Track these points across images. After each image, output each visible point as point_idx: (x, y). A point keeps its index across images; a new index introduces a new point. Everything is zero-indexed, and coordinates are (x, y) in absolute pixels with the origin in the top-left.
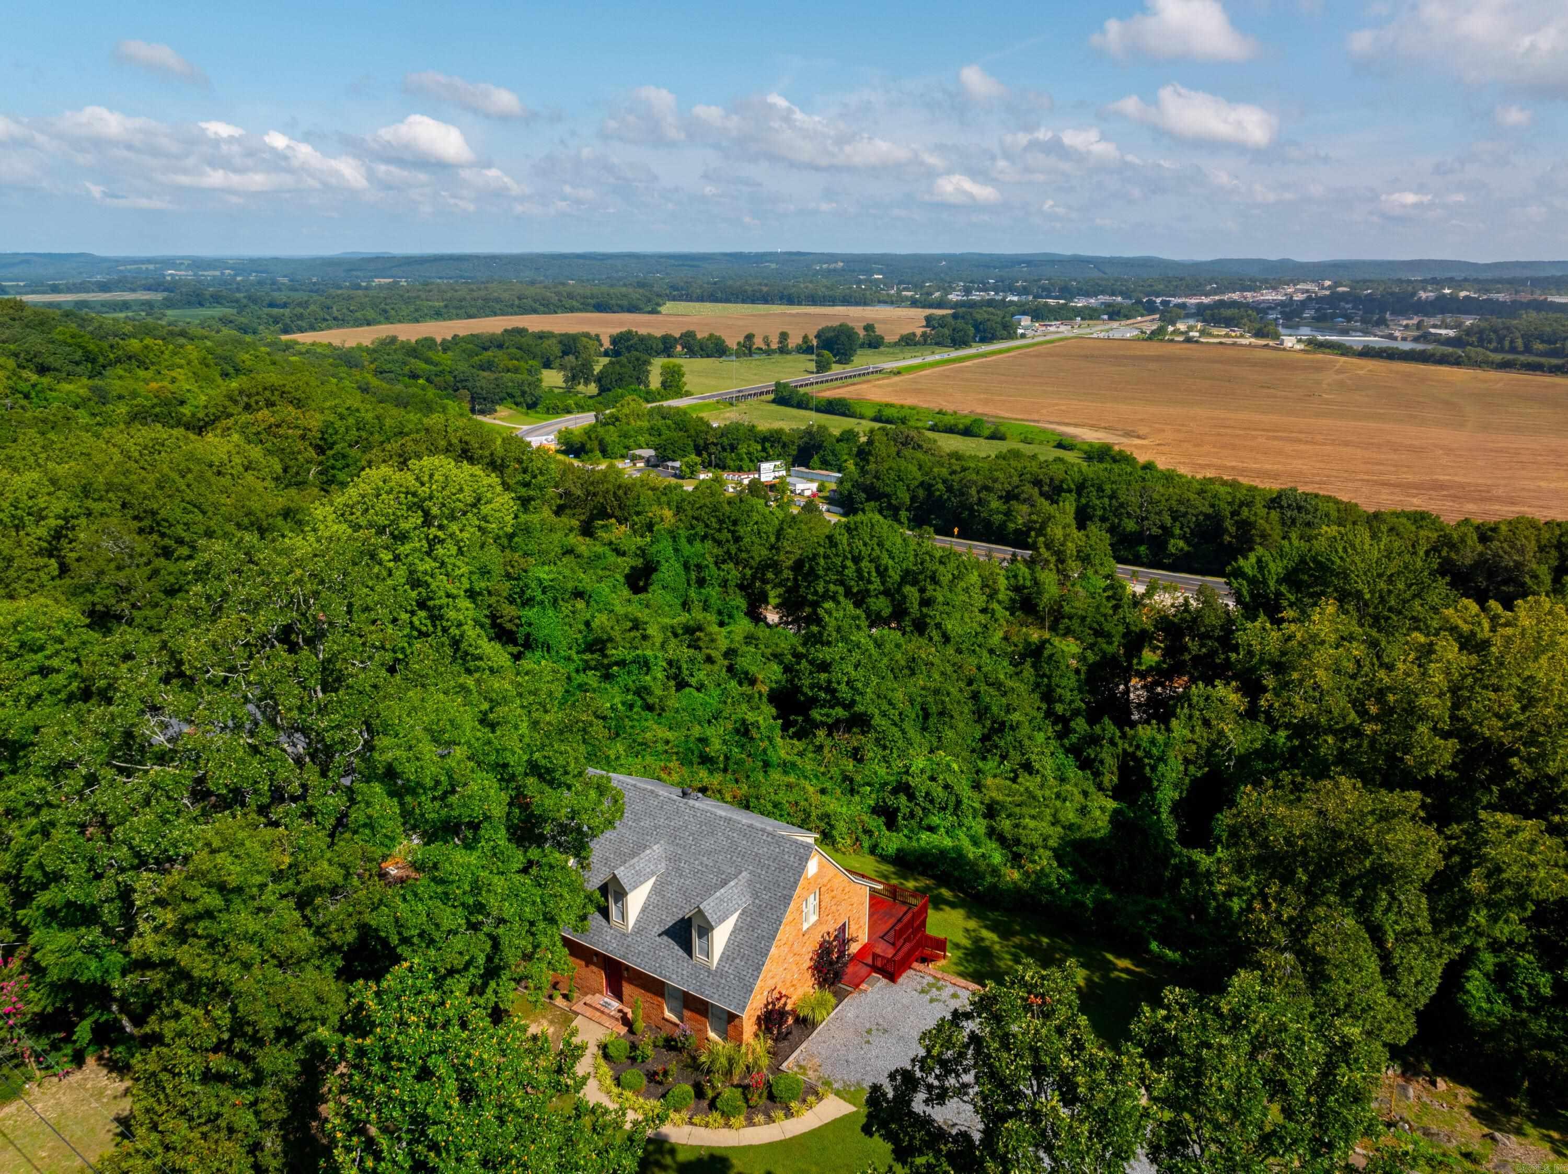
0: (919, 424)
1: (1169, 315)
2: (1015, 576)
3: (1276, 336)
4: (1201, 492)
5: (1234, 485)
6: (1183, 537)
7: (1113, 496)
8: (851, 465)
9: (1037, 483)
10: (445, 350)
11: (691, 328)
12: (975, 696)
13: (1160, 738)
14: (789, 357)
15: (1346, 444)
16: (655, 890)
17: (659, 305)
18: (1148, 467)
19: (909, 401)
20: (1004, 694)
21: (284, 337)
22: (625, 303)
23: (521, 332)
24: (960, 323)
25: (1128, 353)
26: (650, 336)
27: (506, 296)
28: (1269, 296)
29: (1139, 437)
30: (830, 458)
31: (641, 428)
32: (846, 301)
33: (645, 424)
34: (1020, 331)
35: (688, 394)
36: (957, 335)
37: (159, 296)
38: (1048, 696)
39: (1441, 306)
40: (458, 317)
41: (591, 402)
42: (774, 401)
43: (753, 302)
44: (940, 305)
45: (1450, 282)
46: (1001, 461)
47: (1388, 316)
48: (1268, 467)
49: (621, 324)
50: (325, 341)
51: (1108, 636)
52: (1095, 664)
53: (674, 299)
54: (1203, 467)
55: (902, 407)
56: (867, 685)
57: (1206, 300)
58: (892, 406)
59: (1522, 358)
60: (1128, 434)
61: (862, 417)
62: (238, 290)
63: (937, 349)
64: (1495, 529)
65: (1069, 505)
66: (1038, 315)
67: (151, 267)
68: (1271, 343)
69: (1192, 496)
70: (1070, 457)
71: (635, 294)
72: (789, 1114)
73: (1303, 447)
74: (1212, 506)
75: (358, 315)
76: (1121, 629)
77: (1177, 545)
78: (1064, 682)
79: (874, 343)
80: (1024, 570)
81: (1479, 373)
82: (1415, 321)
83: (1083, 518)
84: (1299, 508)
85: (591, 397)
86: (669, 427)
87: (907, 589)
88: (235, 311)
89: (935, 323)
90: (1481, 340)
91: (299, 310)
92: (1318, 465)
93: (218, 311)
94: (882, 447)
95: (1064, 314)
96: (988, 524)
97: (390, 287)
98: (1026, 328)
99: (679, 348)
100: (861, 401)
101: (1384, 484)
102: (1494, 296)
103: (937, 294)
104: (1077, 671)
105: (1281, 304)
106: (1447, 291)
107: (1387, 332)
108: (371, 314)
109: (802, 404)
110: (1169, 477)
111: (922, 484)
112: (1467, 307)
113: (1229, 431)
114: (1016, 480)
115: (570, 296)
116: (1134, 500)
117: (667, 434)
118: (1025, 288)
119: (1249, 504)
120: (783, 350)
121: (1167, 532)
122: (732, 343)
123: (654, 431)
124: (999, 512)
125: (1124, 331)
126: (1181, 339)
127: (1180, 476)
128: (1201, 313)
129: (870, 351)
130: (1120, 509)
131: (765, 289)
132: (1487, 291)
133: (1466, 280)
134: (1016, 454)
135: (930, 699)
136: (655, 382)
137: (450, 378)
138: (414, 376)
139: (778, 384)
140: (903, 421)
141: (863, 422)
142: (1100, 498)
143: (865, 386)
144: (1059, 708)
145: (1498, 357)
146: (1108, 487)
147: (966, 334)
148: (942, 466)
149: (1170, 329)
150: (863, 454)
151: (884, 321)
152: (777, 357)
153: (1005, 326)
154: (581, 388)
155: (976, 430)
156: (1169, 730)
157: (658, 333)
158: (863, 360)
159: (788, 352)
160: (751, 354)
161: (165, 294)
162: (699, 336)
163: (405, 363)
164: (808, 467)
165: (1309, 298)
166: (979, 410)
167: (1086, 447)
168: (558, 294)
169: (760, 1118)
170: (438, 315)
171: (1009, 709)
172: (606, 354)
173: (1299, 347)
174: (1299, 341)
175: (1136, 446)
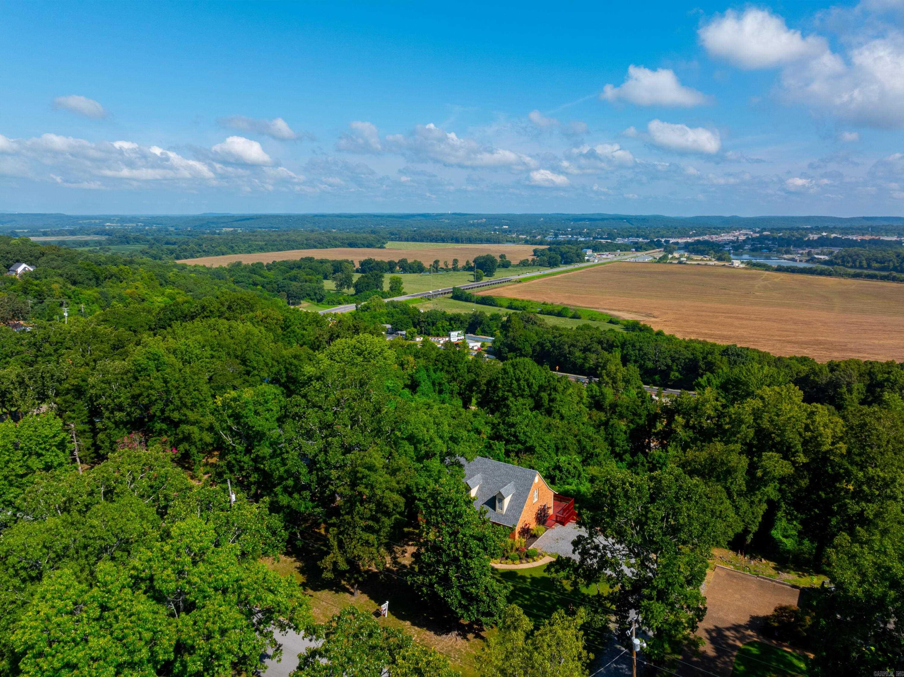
0: (533, 310)
1: (669, 249)
2: (591, 390)
3: (729, 260)
4: (686, 347)
5: (705, 343)
6: (678, 371)
7: (640, 349)
8: (498, 333)
9: (600, 342)
10: (269, 270)
11: (404, 257)
12: (579, 441)
13: (663, 455)
14: (458, 273)
15: (768, 320)
16: (479, 489)
17: (384, 243)
18: (659, 333)
19: (527, 297)
20: (592, 441)
21: (178, 262)
22: (365, 242)
23: (311, 259)
24: (553, 254)
25: (646, 270)
26: (382, 262)
27: (299, 238)
28: (725, 237)
29: (654, 317)
30: (487, 329)
31: (382, 313)
32: (488, 241)
33: (385, 311)
34: (586, 258)
35: (404, 294)
36: (551, 261)
37: (103, 238)
38: (612, 444)
39: (822, 242)
40: (273, 250)
41: (352, 298)
42: (452, 298)
43: (436, 242)
44: (541, 243)
45: (825, 229)
46: (580, 331)
47: (792, 248)
48: (725, 333)
49: (364, 254)
50: (201, 264)
51: (640, 416)
52: (633, 429)
53: (392, 240)
54: (689, 333)
55: (523, 300)
56: (531, 434)
57: (689, 240)
58: (517, 300)
59: (865, 272)
60: (648, 315)
61: (501, 306)
62: (147, 235)
63: (541, 268)
64: (838, 365)
65: (617, 354)
66: (596, 249)
67: (97, 221)
68: (727, 264)
69: (682, 349)
70: (617, 328)
71: (371, 237)
72: (534, 561)
73: (744, 322)
74: (693, 354)
75: (217, 249)
76: (646, 412)
77: (675, 375)
78: (619, 437)
79: (506, 265)
80: (595, 387)
81: (842, 280)
82: (807, 250)
83: (625, 360)
84: (738, 355)
85: (352, 295)
86: (398, 313)
87: (542, 394)
88: (146, 247)
89: (539, 254)
90: (843, 261)
91: (184, 247)
92: (753, 332)
93: (138, 247)
94: (516, 323)
95: (611, 248)
96: (574, 364)
97: (232, 233)
98: (590, 256)
99: (398, 268)
100: (501, 298)
101: (789, 342)
102: (850, 237)
103: (539, 237)
104: (625, 433)
105: (733, 242)
106: (824, 234)
107: (791, 256)
108: (224, 249)
109: (467, 299)
110: (670, 339)
111: (538, 343)
112: (835, 243)
113: (704, 313)
114: (589, 341)
115: (335, 239)
116: (652, 351)
117: (397, 316)
118: (588, 233)
119: (712, 353)
120: (455, 269)
121: (670, 368)
122: (427, 265)
123: (390, 315)
124: (580, 358)
125: (645, 257)
126: (676, 262)
127: (676, 339)
128: (687, 247)
129: (503, 270)
130: (644, 356)
131: (443, 234)
132: (847, 234)
133: (835, 228)
134: (588, 327)
135: (559, 442)
136: (386, 287)
137: (275, 286)
138: (255, 284)
139: (454, 288)
140: (524, 308)
141: (502, 309)
142: (633, 350)
143: (501, 289)
144: (617, 449)
145: (852, 271)
146: (637, 344)
147: (556, 260)
148: (549, 333)
149: (670, 256)
150: (505, 327)
151: (510, 253)
152: (452, 273)
153: (578, 255)
154: (345, 290)
155: (564, 313)
156: (667, 451)
157: (386, 260)
158: (500, 274)
159: (458, 270)
160: (437, 271)
161: (107, 237)
162: (409, 262)
163: (250, 277)
164: (474, 334)
165: (748, 238)
166: (566, 302)
167: (625, 323)
168: (328, 237)
169: (524, 561)
170: (261, 249)
171: (594, 447)
172: (357, 271)
173: (742, 266)
174: (742, 263)
175: (653, 322)
